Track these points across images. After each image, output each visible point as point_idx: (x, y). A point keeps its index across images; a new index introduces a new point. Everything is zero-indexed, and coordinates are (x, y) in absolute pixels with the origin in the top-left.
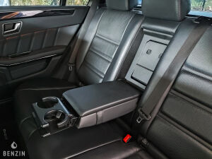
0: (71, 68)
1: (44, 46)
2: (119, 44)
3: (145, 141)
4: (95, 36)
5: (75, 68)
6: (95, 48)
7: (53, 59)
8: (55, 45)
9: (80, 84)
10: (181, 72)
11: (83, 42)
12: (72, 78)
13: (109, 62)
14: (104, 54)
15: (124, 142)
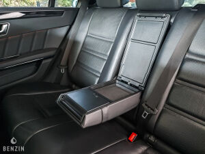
0: (63, 71)
1: (33, 49)
2: (113, 41)
3: (152, 138)
4: (87, 36)
5: (67, 69)
6: (88, 47)
7: (43, 62)
8: (45, 47)
9: (74, 86)
10: (185, 60)
11: (75, 43)
12: (64, 81)
13: (104, 60)
14: (98, 53)
15: (130, 141)
